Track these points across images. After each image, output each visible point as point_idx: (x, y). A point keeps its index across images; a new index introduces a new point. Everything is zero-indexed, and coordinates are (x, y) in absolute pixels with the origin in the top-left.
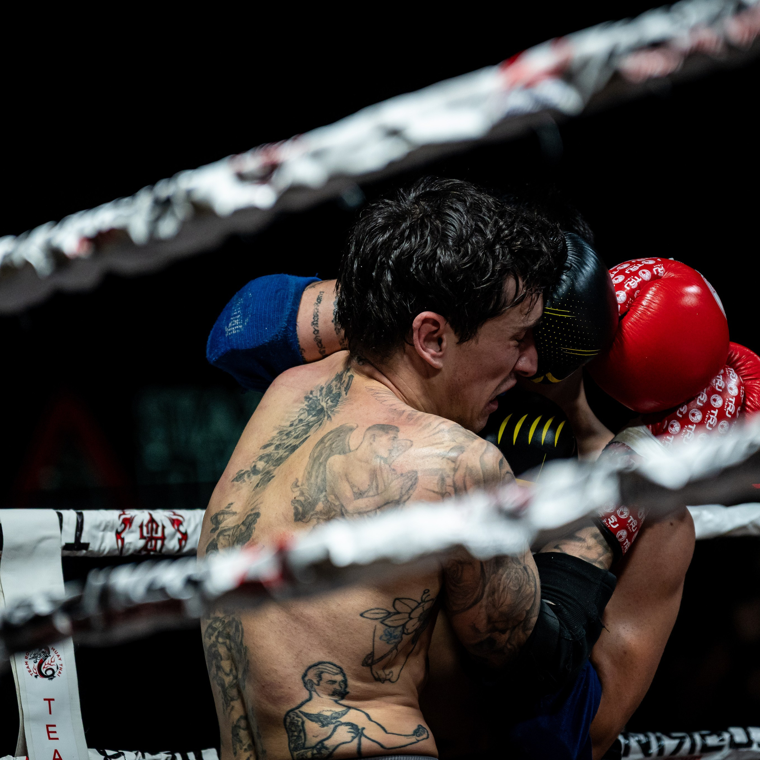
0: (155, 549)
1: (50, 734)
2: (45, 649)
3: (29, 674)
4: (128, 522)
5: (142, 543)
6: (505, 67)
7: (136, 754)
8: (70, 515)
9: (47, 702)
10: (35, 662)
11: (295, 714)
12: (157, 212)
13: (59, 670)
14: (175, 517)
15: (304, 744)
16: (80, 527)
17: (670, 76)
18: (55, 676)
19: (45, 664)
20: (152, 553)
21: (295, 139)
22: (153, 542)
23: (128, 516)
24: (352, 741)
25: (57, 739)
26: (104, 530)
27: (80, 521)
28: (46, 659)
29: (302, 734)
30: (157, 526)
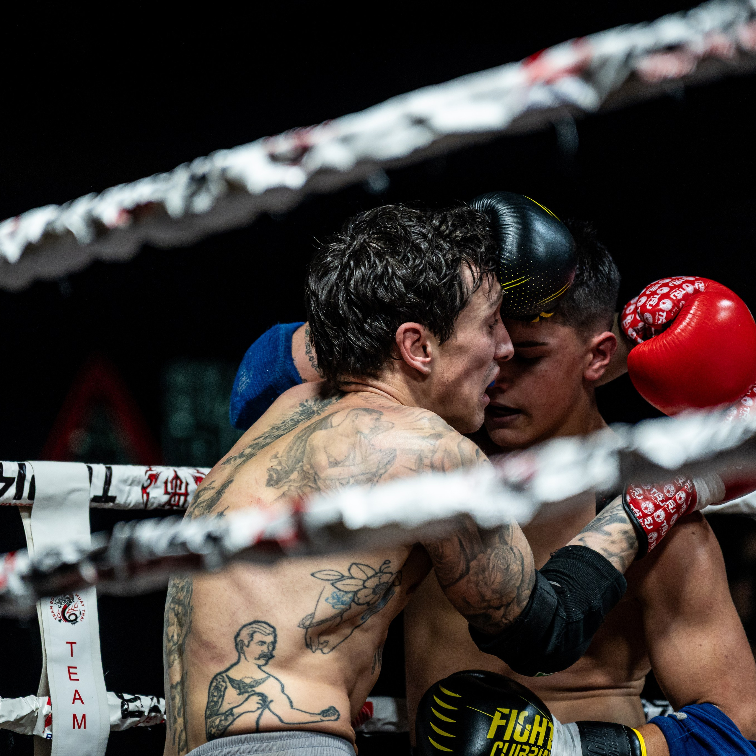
0: (178, 505)
1: (72, 675)
2: (69, 595)
3: (53, 618)
4: (153, 478)
5: (166, 498)
6: (527, 64)
7: (152, 699)
8: (99, 469)
9: (69, 645)
10: (59, 607)
11: (222, 678)
12: (194, 187)
13: (81, 615)
14: (198, 475)
15: (218, 710)
16: (108, 481)
17: (684, 78)
18: (77, 620)
19: (69, 610)
20: (175, 508)
21: (326, 124)
22: (177, 497)
23: (154, 472)
24: (256, 711)
25: (78, 680)
26: (131, 484)
27: (108, 475)
28: (69, 605)
29: (220, 700)
30: (181, 483)
